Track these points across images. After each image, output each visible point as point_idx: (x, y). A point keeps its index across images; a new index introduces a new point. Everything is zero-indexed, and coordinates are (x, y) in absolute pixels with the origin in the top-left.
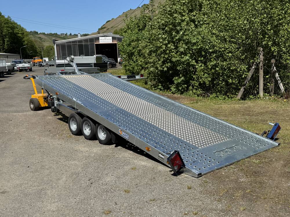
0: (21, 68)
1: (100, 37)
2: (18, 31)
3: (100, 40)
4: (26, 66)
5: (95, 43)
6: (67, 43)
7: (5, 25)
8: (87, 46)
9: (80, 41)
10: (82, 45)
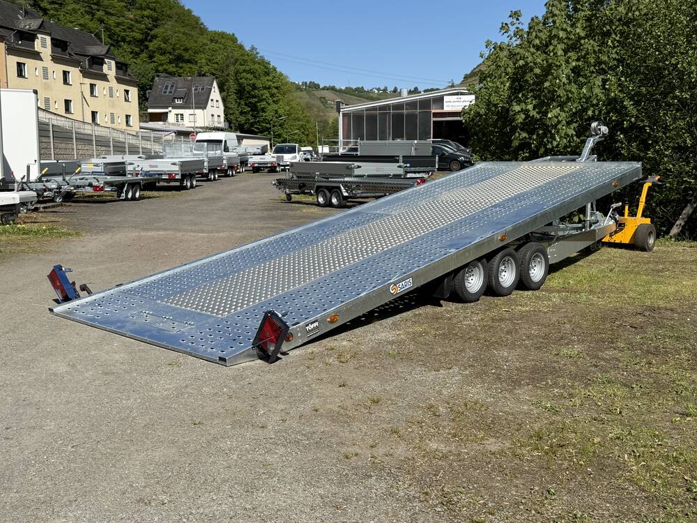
0: (256, 165)
1: (445, 97)
2: (271, 81)
3: (445, 104)
4: (268, 160)
5: (433, 111)
6: (368, 109)
7: (243, 68)
8: (412, 117)
9: (399, 106)
10: (402, 115)
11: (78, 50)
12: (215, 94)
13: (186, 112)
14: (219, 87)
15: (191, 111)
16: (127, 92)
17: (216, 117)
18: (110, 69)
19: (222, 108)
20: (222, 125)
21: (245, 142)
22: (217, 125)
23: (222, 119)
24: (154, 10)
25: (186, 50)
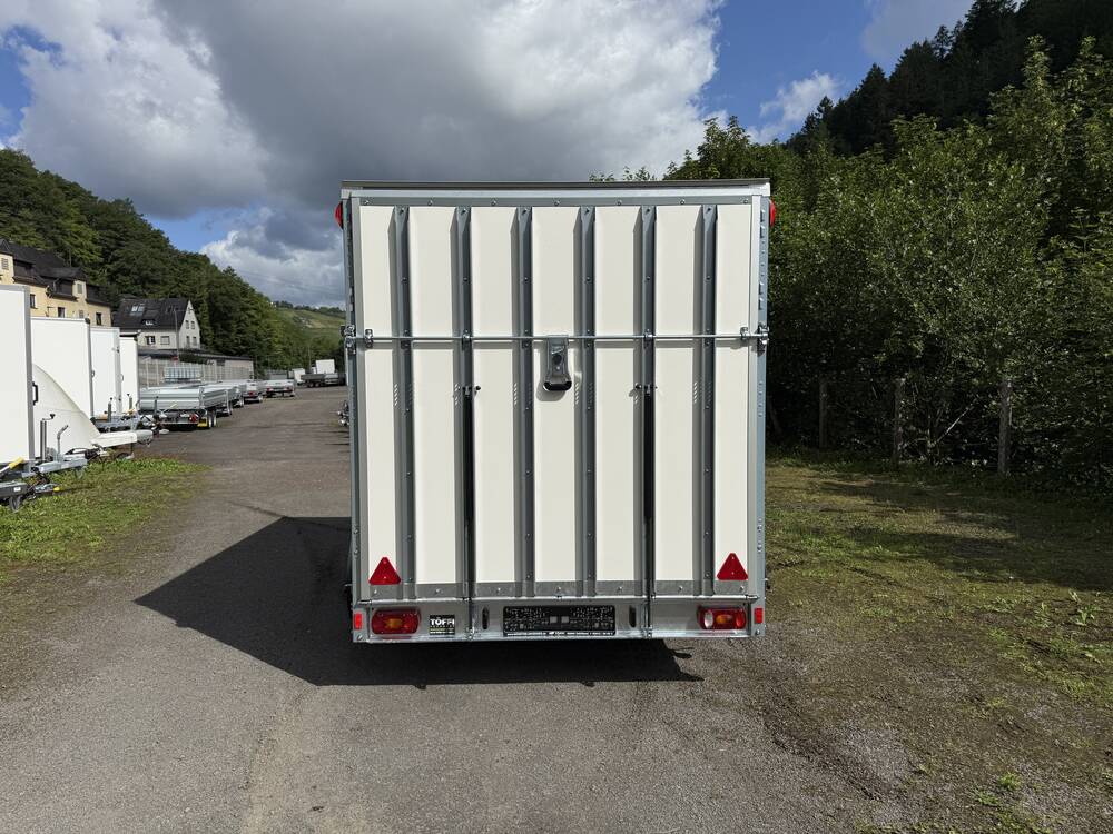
2: (249, 302)
11: (44, 272)
12: (190, 316)
13: (158, 335)
14: (194, 307)
15: (165, 334)
16: (99, 315)
17: (191, 338)
18: (80, 291)
19: (198, 330)
20: (198, 347)
21: (227, 362)
22: (193, 347)
23: (198, 341)
24: (115, 230)
25: (153, 270)
